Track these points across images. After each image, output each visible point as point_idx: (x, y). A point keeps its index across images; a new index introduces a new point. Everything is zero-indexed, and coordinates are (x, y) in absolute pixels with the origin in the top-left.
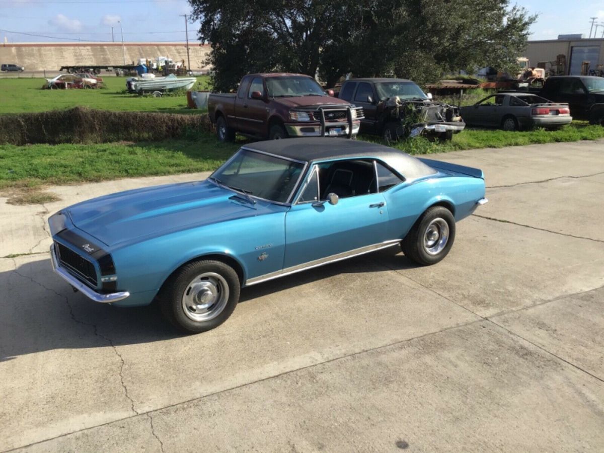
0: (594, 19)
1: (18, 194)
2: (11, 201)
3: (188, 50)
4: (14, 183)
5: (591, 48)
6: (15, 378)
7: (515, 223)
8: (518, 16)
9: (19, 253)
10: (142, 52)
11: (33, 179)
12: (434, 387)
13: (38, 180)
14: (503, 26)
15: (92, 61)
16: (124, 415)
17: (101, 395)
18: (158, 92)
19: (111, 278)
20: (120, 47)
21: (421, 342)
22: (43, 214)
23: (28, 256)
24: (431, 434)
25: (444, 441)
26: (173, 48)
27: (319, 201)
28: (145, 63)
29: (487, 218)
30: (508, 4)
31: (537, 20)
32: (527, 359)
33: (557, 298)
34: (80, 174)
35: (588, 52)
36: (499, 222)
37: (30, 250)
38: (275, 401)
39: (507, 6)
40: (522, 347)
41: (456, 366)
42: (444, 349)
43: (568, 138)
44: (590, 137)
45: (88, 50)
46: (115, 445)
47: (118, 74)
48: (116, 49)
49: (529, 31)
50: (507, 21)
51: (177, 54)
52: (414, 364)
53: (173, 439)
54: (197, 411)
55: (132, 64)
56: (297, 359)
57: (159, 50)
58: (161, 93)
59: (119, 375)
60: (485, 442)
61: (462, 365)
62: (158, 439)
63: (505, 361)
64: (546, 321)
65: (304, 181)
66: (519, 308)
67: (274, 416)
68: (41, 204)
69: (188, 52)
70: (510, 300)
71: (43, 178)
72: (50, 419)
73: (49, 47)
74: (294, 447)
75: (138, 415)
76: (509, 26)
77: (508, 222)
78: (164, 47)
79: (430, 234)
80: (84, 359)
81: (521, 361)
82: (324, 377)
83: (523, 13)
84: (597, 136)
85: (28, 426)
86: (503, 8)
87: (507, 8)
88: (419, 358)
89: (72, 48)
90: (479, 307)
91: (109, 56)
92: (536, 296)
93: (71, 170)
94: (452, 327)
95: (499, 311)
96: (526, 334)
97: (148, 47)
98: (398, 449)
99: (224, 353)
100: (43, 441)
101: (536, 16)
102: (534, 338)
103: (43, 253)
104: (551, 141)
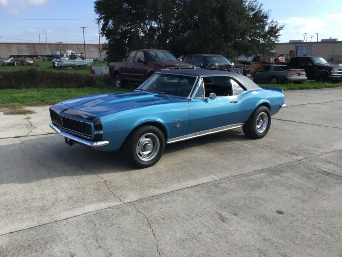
0: (305, 34)
1: (8, 110)
2: (6, 113)
3: (85, 47)
4: (5, 105)
5: (307, 47)
6: (44, 189)
7: (295, 122)
8: (274, 25)
9: (22, 135)
10: (57, 48)
11: (16, 103)
12: (285, 189)
13: (18, 104)
14: (266, 31)
15: (28, 53)
16: (117, 204)
17: (100, 196)
18: (71, 67)
19: (100, 132)
20: (44, 45)
21: (270, 170)
22: (28, 119)
23: (27, 137)
24: (293, 208)
25: (302, 210)
26: (75, 46)
27: (205, 97)
28: (59, 54)
29: (279, 120)
30: (268, 19)
31: (284, 28)
32: (329, 176)
33: (333, 152)
34: (43, 101)
35: (306, 49)
36: (286, 121)
37: (27, 134)
38: (201, 196)
39: (268, 20)
40: (324, 171)
41: (293, 180)
42: (283, 173)
43: (307, 87)
44: (318, 87)
45: (25, 46)
46: (118, 217)
47: (44, 60)
48: (42, 47)
49: (280, 34)
50: (268, 28)
51: (77, 50)
52: (270, 179)
53: (150, 213)
54: (158, 201)
55: (51, 54)
56: (204, 178)
57: (67, 47)
58: (73, 68)
59: (106, 187)
60: (324, 210)
61: (296, 179)
62: (142, 213)
63: (318, 177)
64: (331, 161)
65: (197, 86)
66: (314, 156)
67: (203, 202)
68: (24, 114)
69: (85, 48)
70: (308, 153)
71: (21, 103)
72: (74, 207)
73: (3, 45)
74: (220, 215)
75: (125, 203)
76: (269, 31)
77: (292, 121)
78: (70, 46)
79: (259, 121)
80: (82, 181)
81: (326, 176)
82: (223, 185)
83: (276, 24)
84: (321, 87)
85: (61, 210)
86: (265, 21)
87: (268, 21)
88: (271, 177)
89: (16, 45)
90: (293, 155)
91: (38, 50)
92: (321, 151)
93: (37, 99)
94: (282, 164)
95: (305, 157)
96: (324, 166)
97: (60, 45)
98: (279, 214)
99: (162, 176)
100: (74, 217)
101: (284, 26)
102: (329, 168)
103: (36, 135)
104: (298, 89)
